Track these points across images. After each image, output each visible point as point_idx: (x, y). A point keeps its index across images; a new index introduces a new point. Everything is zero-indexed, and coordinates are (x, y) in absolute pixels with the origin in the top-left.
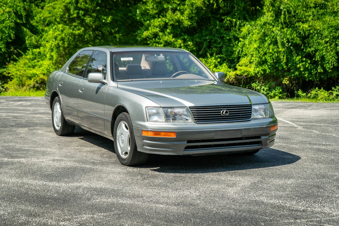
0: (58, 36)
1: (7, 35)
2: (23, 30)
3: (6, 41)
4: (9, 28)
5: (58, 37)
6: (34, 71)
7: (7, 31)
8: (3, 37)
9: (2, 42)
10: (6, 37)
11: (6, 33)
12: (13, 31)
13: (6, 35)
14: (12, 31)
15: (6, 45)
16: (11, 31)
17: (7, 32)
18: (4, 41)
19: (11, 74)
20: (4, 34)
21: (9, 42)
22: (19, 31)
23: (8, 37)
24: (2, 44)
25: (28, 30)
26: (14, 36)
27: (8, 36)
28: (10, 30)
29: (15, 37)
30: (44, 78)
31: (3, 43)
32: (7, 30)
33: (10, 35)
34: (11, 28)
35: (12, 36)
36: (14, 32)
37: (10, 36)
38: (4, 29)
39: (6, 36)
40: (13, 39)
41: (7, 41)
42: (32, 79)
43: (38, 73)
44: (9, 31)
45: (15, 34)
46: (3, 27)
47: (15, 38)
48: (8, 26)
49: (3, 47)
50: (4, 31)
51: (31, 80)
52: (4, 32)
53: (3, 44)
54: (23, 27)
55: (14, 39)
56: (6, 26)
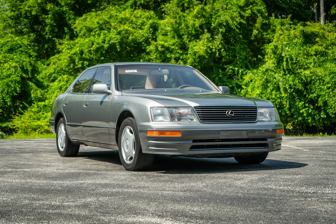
1: (13, 89)
2: (28, 84)
3: (12, 95)
4: (15, 82)
6: (39, 123)
7: (13, 85)
8: (9, 91)
9: (8, 96)
10: (12, 91)
11: (12, 87)
12: (19, 85)
13: (11, 89)
14: (18, 85)
15: (11, 99)
16: (17, 84)
17: (13, 86)
18: (10, 94)
19: (16, 127)
20: (10, 88)
21: (15, 95)
22: (25, 86)
23: (14, 91)
24: (7, 98)
25: (33, 84)
26: (20, 90)
27: (14, 90)
28: (16, 83)
30: (48, 129)
31: (9, 97)
32: (13, 84)
33: (16, 89)
34: (17, 82)
35: (18, 89)
36: (19, 86)
37: (15, 90)
38: (10, 83)
39: (12, 90)
40: (19, 92)
41: (13, 94)
42: (37, 131)
43: (42, 124)
44: (15, 85)
45: (21, 88)
46: (9, 81)
48: (14, 80)
49: (9, 101)
50: (10, 85)
52: (10, 86)
53: (9, 98)
54: (29, 82)
56: (12, 80)
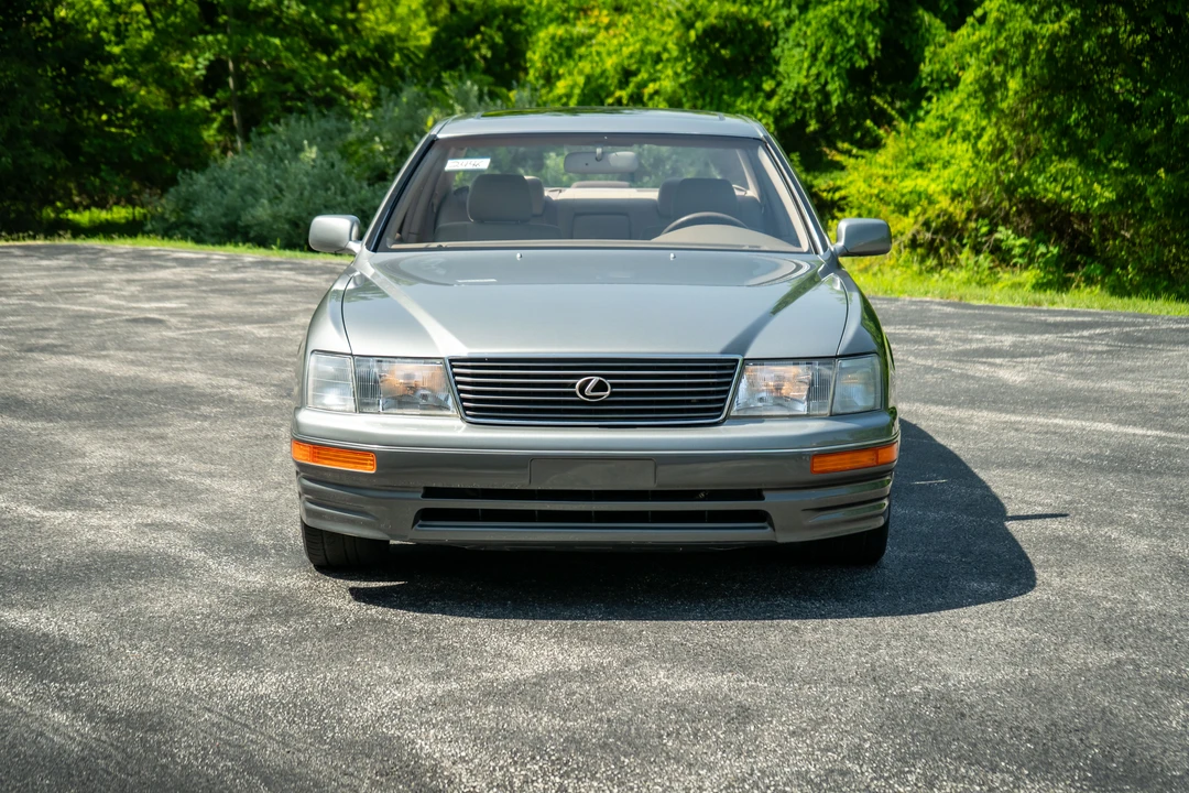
0: (983, 44)
1: (852, 42)
2: (918, 22)
3: (848, 66)
4: (862, 15)
5: (985, 47)
6: (920, 182)
7: (854, 27)
8: (839, 49)
9: (835, 69)
10: (850, 50)
11: (849, 38)
12: (875, 27)
13: (848, 42)
14: (871, 27)
15: (847, 81)
16: (868, 25)
17: (851, 31)
18: (842, 64)
19: (843, 193)
20: (842, 37)
21: (860, 67)
22: (905, 28)
23: (856, 50)
24: (833, 78)
25: (937, 22)
26: (879, 46)
27: (856, 45)
28: (864, 21)
29: (882, 50)
30: (951, 209)
31: (839, 75)
32: (854, 22)
33: (865, 43)
34: (867, 14)
35: (872, 45)
36: (877, 31)
37: (861, 46)
38: (842, 21)
39: (848, 46)
40: (873, 56)
41: (853, 65)
42: (911, 213)
43: (933, 188)
44: (863, 27)
45: (884, 40)
46: (841, 13)
47: (879, 54)
48: (858, 8)
49: (836, 90)
50: (842, 26)
51: (906, 214)
52: (842, 31)
53: (836, 79)
54: (921, 12)
55: (877, 58)
56: (852, 6)
